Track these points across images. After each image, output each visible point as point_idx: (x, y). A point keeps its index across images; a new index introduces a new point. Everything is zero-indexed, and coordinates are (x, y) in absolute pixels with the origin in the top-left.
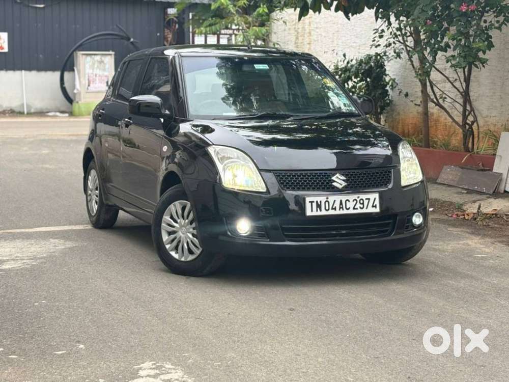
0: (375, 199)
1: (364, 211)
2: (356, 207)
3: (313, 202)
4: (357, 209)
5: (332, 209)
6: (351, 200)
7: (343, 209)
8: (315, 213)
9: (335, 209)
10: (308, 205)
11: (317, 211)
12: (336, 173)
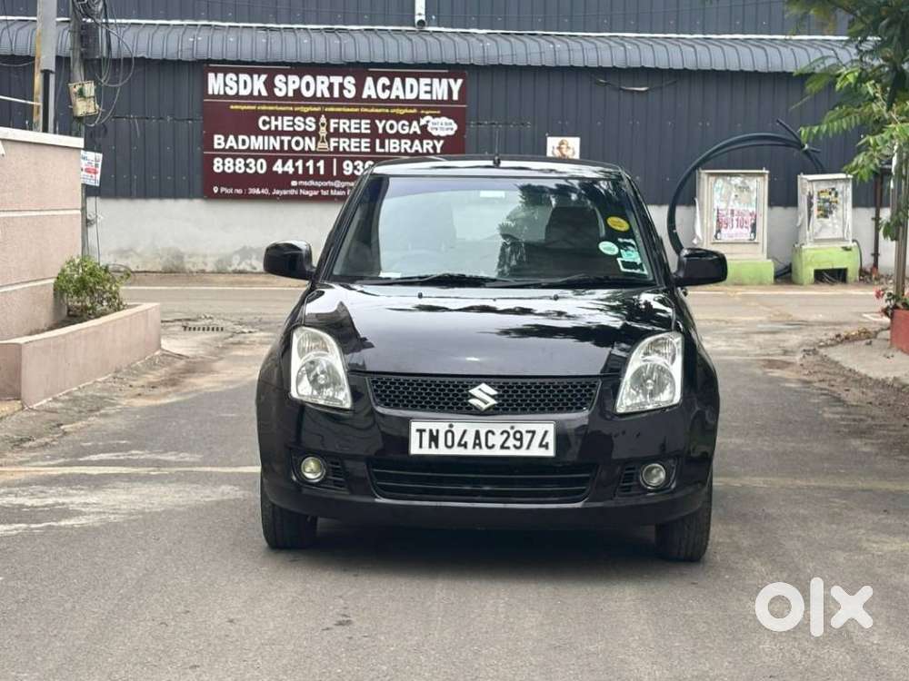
0: (546, 432)
1: (523, 452)
2: (506, 445)
3: (424, 431)
4: (508, 448)
5: (460, 445)
6: (498, 432)
7: (481, 447)
8: (426, 451)
9: (465, 446)
10: (414, 437)
11: (430, 447)
12: (480, 383)
